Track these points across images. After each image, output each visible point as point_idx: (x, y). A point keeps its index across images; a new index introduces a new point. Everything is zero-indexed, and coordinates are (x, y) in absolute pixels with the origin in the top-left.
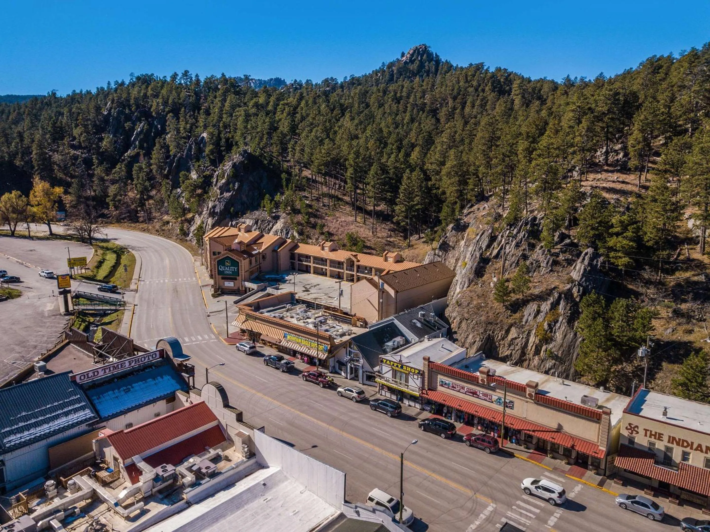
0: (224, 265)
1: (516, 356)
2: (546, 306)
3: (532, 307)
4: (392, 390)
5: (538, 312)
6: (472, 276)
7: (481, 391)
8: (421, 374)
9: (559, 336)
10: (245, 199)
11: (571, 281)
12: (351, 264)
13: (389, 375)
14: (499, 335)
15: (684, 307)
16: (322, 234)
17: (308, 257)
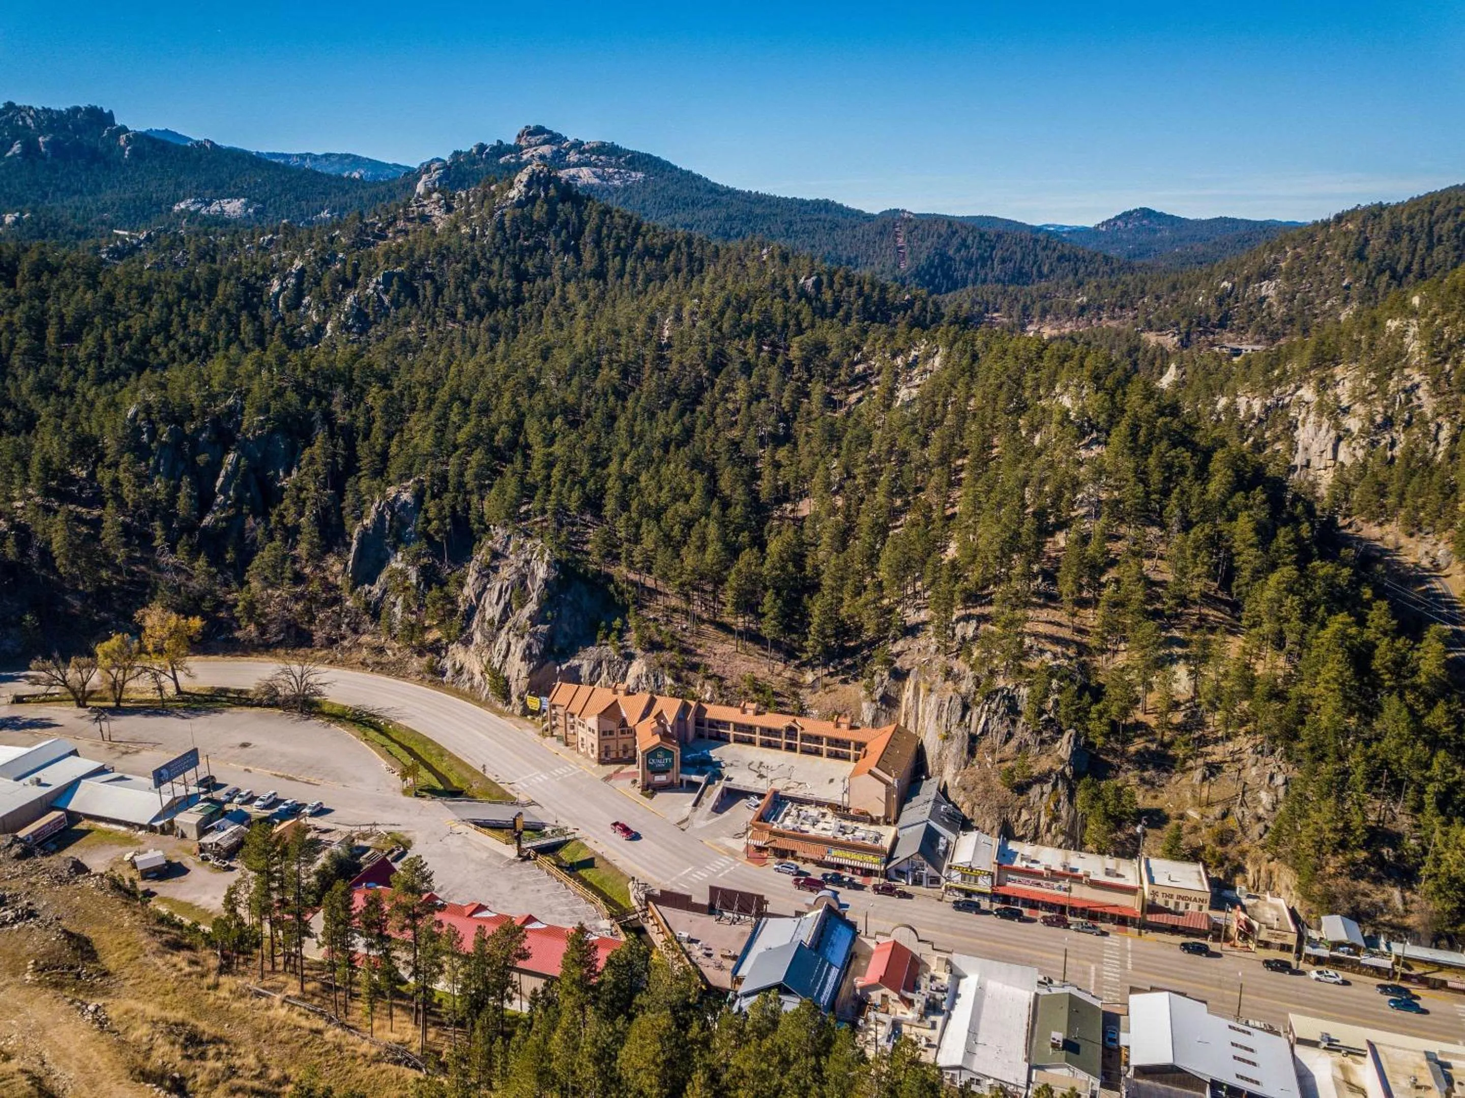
0: (655, 757)
1: (1031, 835)
2: (1047, 788)
3: (1036, 790)
4: (960, 890)
5: (1042, 794)
6: (965, 756)
7: (1043, 882)
8: (991, 875)
9: (1064, 813)
10: (566, 628)
11: (1062, 761)
12: (791, 731)
13: (959, 878)
14: (1012, 817)
15: (1146, 774)
16: (709, 678)
17: (726, 724)
